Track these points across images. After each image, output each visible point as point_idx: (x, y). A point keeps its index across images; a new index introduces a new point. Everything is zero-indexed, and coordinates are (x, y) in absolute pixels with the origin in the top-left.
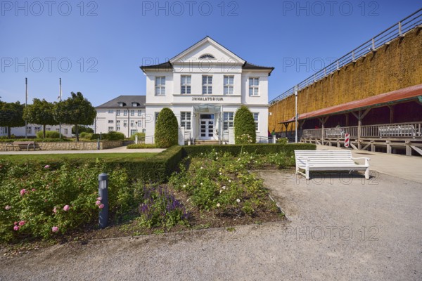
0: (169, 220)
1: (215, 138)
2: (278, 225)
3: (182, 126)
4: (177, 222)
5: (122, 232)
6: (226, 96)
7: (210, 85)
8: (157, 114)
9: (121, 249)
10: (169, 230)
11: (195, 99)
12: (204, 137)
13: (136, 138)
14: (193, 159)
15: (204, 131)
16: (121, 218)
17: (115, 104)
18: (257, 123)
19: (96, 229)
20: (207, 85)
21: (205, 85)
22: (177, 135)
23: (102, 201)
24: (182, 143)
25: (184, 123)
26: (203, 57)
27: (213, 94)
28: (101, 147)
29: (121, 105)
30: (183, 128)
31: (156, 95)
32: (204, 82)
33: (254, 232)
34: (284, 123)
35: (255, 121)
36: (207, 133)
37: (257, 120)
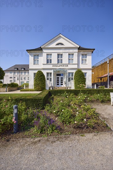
0: (49, 130)
1: (64, 86)
2: (108, 133)
3: (47, 80)
4: (53, 131)
5: (26, 135)
6: (70, 64)
7: (61, 59)
8: (35, 74)
9: (27, 145)
10: (49, 135)
11: (54, 66)
12: (58, 85)
13: (25, 86)
14: (55, 97)
15: (58, 82)
16: (24, 128)
17: (13, 69)
18: (86, 78)
19: (13, 133)
20: (60, 59)
21: (59, 59)
22: (45, 85)
23: (15, 119)
24: (47, 88)
25: (48, 78)
26: (58, 44)
27: (63, 63)
28: (8, 90)
29: (16, 69)
30: (48, 81)
31: (34, 64)
32: (58, 57)
33: (95, 137)
34: (100, 78)
35: (85, 77)
36: (60, 83)
37: (86, 76)
